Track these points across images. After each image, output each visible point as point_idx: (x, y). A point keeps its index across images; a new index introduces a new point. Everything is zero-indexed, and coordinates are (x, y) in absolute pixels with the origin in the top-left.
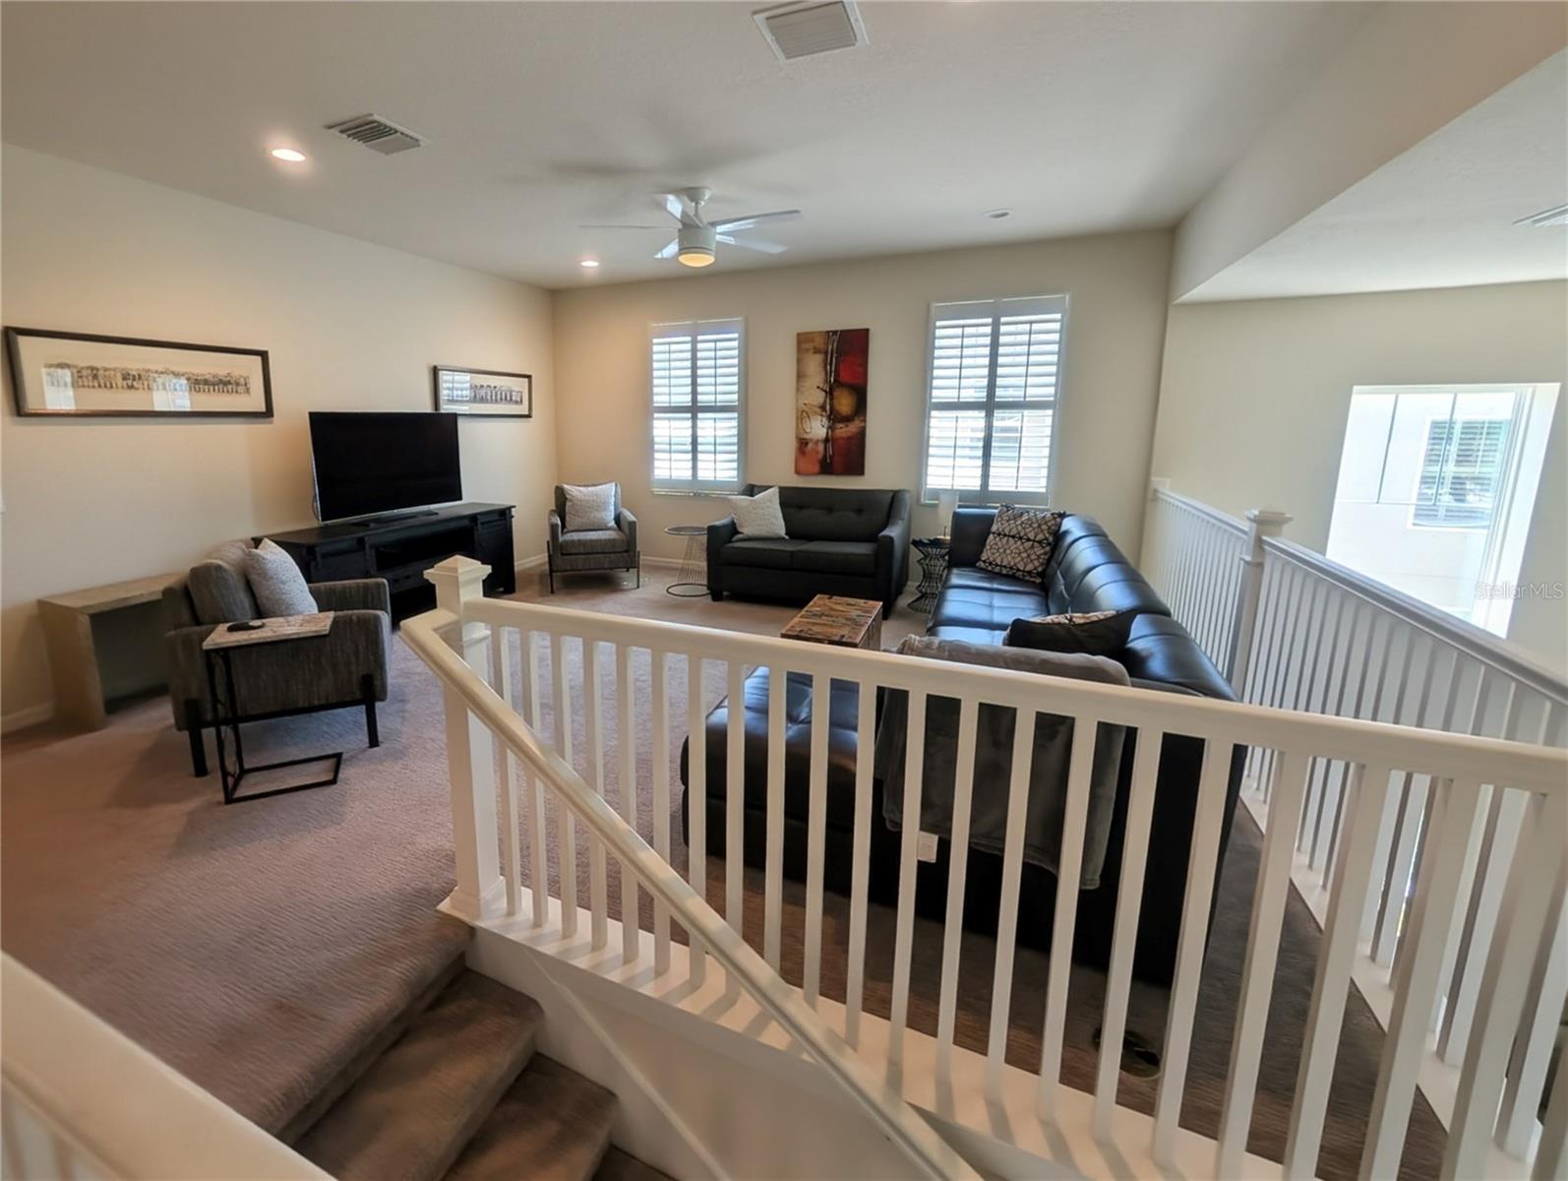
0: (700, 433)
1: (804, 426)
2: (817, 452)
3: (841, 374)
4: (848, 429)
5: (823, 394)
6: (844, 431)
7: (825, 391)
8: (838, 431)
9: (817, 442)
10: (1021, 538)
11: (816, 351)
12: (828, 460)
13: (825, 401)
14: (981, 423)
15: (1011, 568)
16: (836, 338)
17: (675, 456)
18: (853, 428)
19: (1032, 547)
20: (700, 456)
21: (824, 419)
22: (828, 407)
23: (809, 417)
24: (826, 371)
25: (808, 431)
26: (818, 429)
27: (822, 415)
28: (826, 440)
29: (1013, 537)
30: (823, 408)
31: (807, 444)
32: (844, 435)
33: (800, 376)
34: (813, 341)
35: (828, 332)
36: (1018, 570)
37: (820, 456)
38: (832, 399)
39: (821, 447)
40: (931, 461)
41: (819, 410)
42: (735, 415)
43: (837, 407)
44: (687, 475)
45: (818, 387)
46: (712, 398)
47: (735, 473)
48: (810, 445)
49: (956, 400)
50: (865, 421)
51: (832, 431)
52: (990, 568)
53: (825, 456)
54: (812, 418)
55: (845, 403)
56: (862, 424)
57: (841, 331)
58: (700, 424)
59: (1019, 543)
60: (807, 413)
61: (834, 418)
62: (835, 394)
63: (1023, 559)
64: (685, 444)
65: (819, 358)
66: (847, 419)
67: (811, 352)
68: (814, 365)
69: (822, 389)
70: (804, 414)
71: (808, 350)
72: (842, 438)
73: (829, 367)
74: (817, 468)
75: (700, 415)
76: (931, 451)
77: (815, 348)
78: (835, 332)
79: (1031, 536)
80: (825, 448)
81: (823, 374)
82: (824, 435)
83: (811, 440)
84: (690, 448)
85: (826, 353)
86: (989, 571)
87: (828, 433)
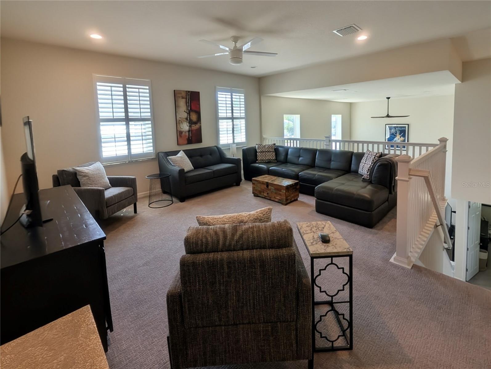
0: (131, 131)
1: (181, 126)
2: (186, 136)
3: (192, 107)
4: (196, 127)
5: (186, 114)
6: (195, 127)
7: (187, 113)
8: (192, 127)
9: (186, 132)
10: (269, 152)
11: (183, 98)
12: (190, 139)
13: (187, 117)
14: (231, 123)
15: (269, 160)
16: (189, 94)
17: (117, 144)
18: (197, 126)
19: (272, 153)
20: (132, 143)
21: (188, 123)
22: (188, 119)
23: (182, 123)
24: (187, 105)
25: (182, 128)
26: (185, 127)
27: (187, 122)
28: (189, 131)
29: (267, 152)
30: (187, 119)
31: (182, 133)
32: (195, 129)
33: (176, 106)
34: (181, 94)
35: (187, 91)
36: (271, 160)
37: (187, 137)
38: (190, 116)
39: (187, 134)
40: (220, 136)
41: (185, 120)
42: (150, 122)
43: (192, 118)
44: (125, 152)
45: (184, 111)
46: (139, 114)
47: (152, 148)
48: (183, 133)
49: (226, 117)
50: (201, 123)
51: (191, 128)
52: (262, 161)
53: (189, 137)
54: (183, 123)
55: (194, 117)
56: (200, 125)
57: (191, 91)
58: (131, 127)
59: (269, 153)
60: (181, 122)
61: (191, 123)
62: (191, 114)
63: (264, 157)
64: (124, 137)
65: (184, 100)
66: (195, 123)
67: (181, 98)
68: (182, 103)
69: (186, 112)
70: (180, 122)
71: (180, 97)
72: (194, 130)
73: (188, 104)
74: (186, 142)
75: (130, 123)
76: (220, 133)
77: (182, 97)
78: (189, 92)
79: (271, 150)
80: (189, 134)
81: (186, 106)
82: (188, 129)
83: (183, 131)
84: (126, 139)
85: (186, 99)
86: (263, 162)
87: (189, 128)
